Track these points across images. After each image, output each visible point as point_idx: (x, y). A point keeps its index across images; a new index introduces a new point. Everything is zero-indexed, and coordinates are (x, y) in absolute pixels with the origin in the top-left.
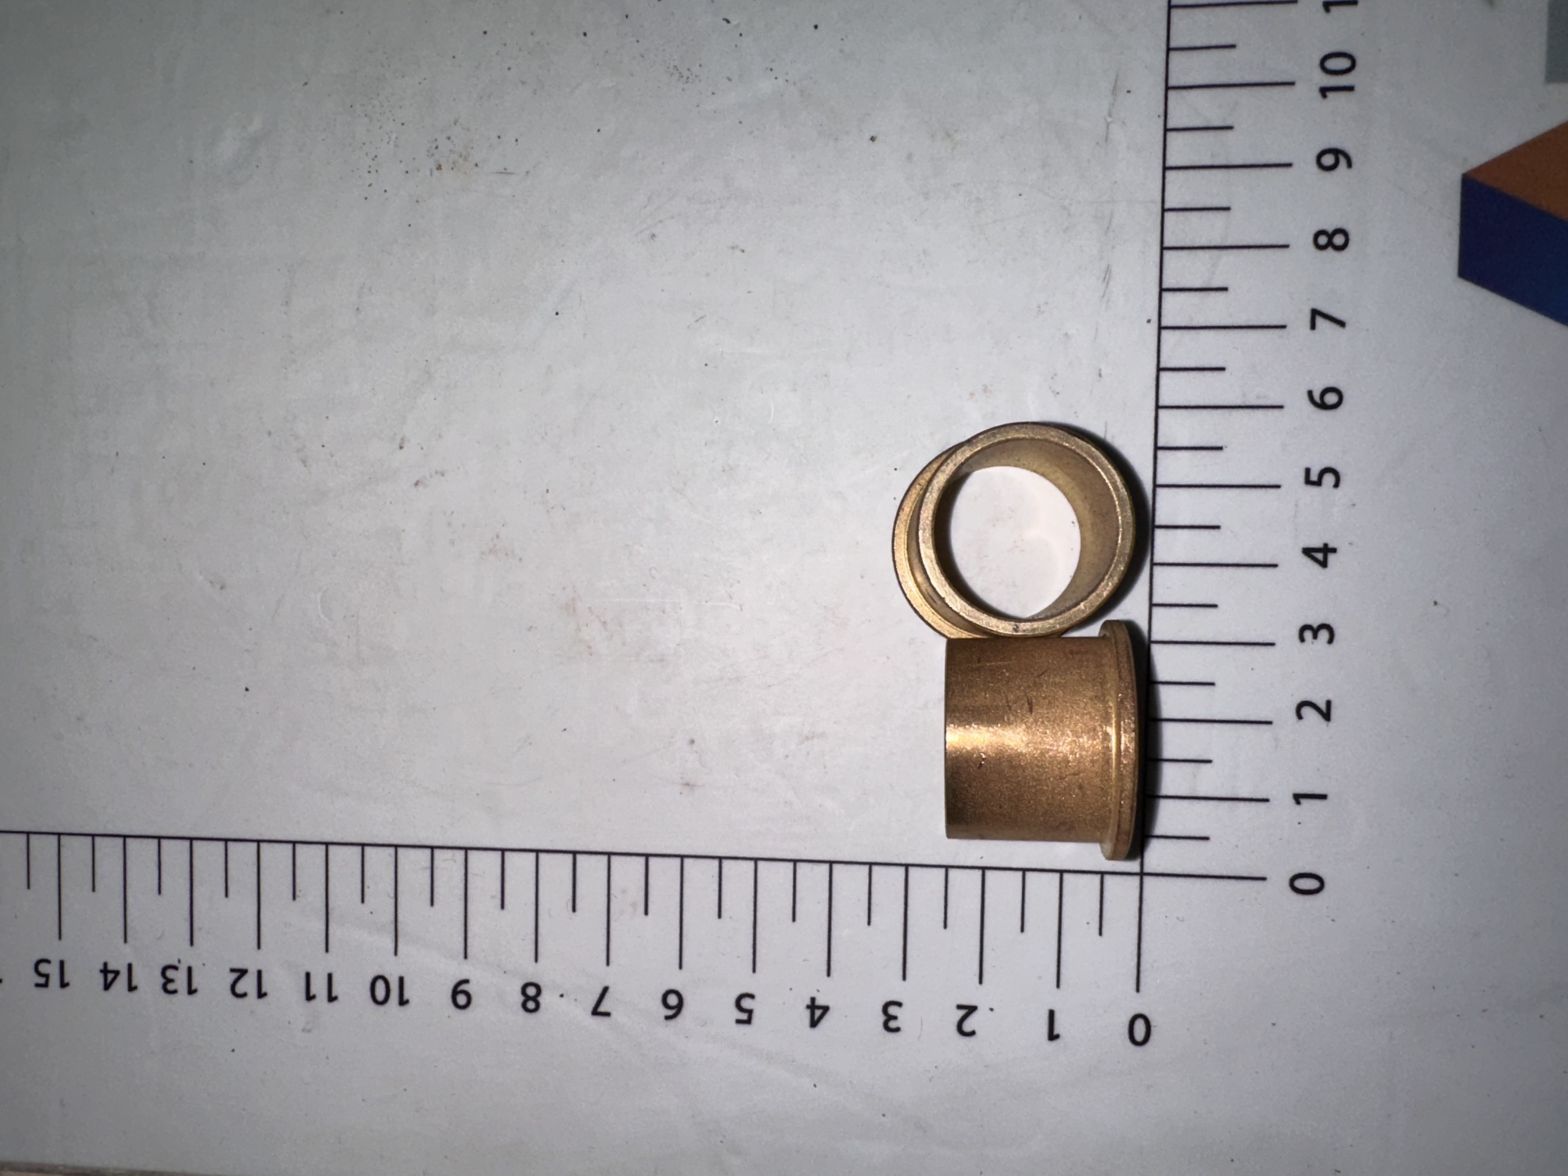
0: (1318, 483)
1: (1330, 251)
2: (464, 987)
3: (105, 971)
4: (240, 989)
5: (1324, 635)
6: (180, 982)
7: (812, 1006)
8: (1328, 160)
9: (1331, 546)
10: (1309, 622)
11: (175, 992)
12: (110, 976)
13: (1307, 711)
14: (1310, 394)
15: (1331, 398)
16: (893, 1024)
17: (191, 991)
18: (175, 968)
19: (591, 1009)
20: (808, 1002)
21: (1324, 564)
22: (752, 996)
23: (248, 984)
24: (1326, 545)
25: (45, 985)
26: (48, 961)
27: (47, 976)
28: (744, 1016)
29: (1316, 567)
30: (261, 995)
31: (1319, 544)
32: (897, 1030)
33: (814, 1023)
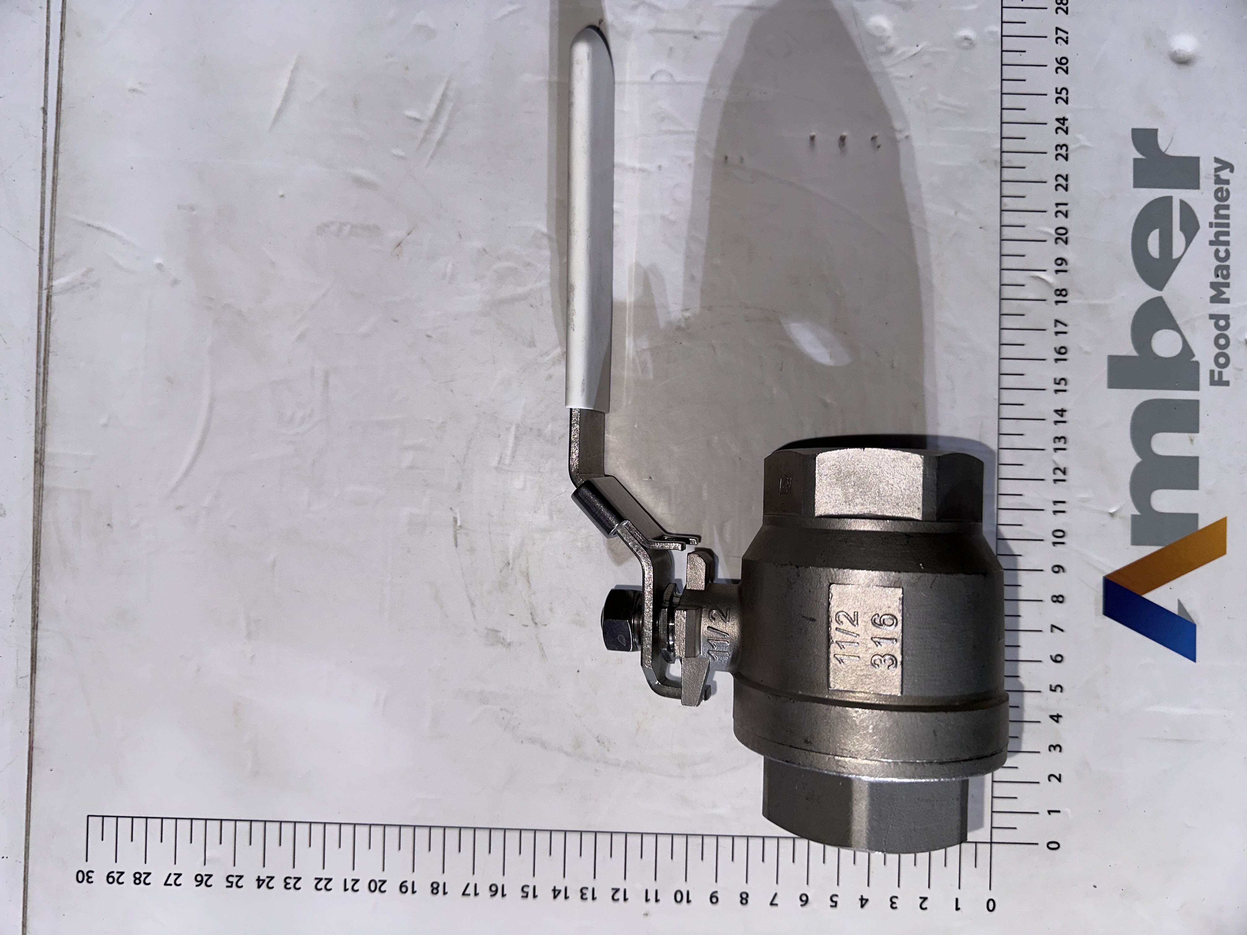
0: (1055, 691)
1: (1058, 604)
2: (715, 894)
3: (554, 890)
4: (616, 897)
5: (1058, 749)
6: (589, 895)
7: (862, 899)
8: (1056, 569)
9: (1060, 714)
10: (1052, 744)
11: (586, 899)
12: (557, 893)
13: (1052, 778)
14: (1051, 656)
15: (1059, 659)
16: (894, 906)
17: (594, 898)
18: (587, 888)
19: (769, 903)
20: (860, 897)
21: (1057, 721)
22: (837, 896)
23: (620, 895)
24: (1058, 714)
25: (527, 896)
26: (528, 886)
27: (527, 893)
28: (834, 904)
29: (1054, 722)
30: (625, 899)
31: (1055, 714)
32: (896, 908)
33: (862, 906)
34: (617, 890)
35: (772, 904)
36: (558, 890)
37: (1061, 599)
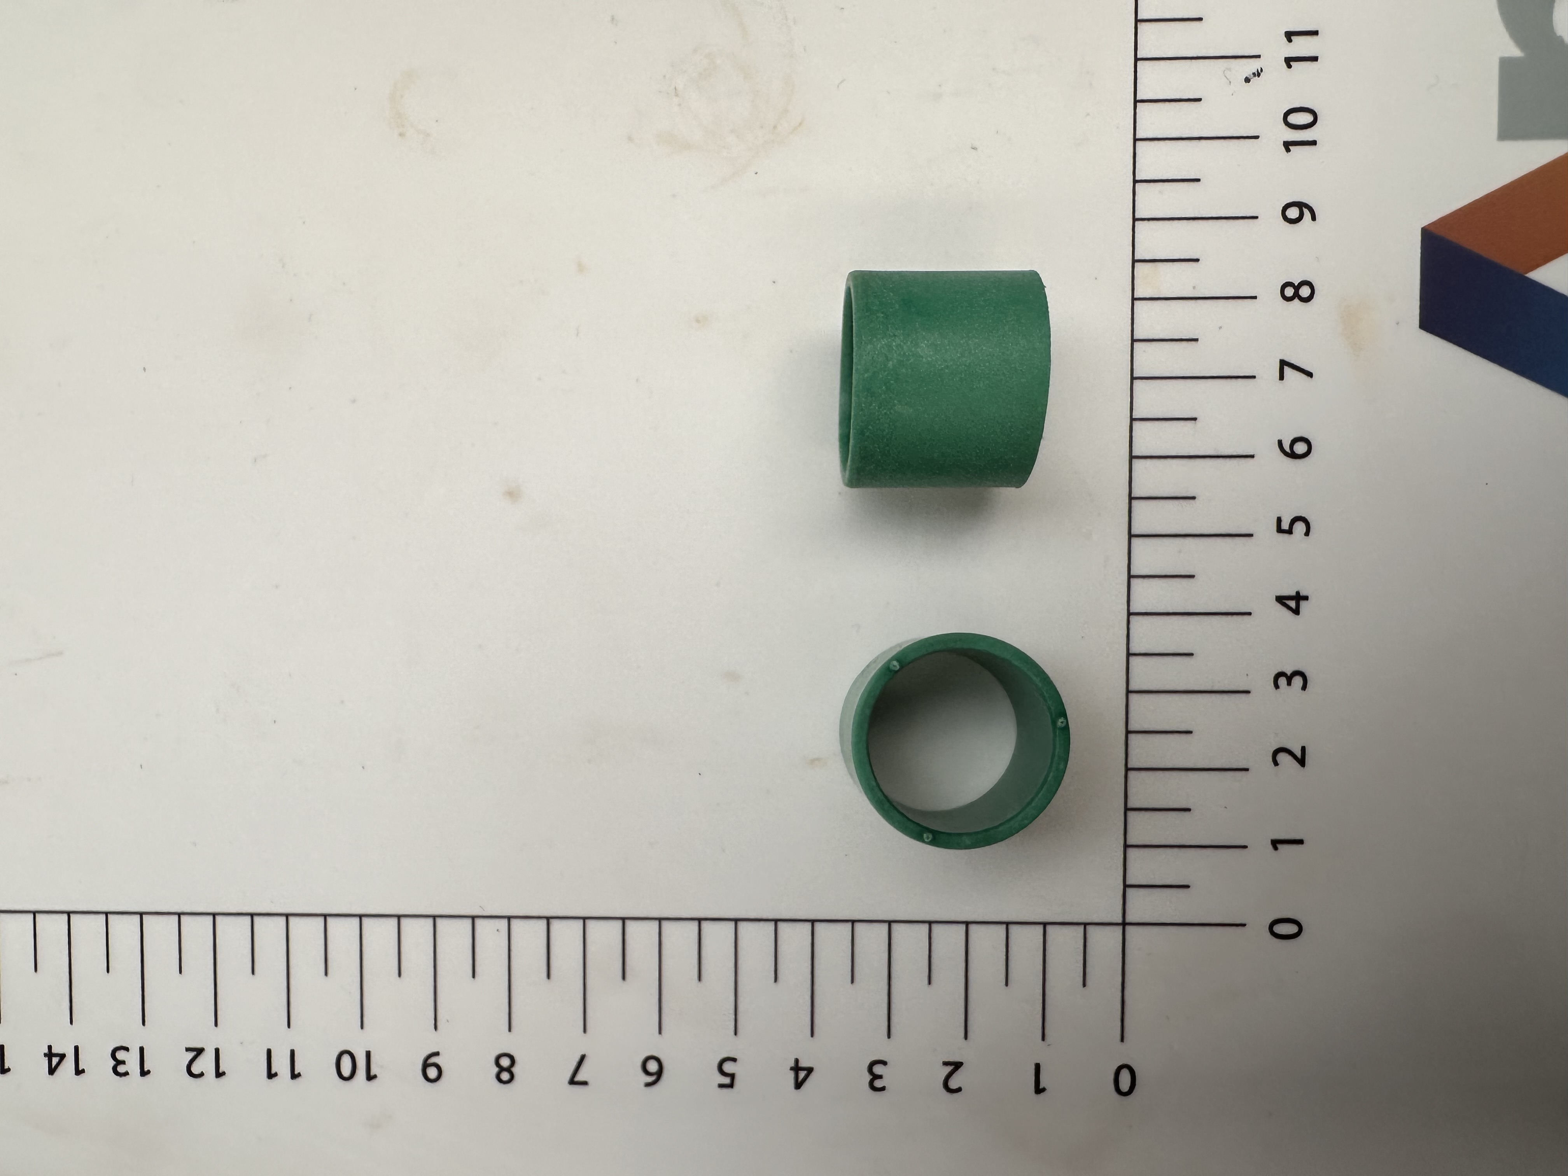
34: (199, 1051)
35: (572, 1082)
36: (56, 1055)
37: (1305, 292)
